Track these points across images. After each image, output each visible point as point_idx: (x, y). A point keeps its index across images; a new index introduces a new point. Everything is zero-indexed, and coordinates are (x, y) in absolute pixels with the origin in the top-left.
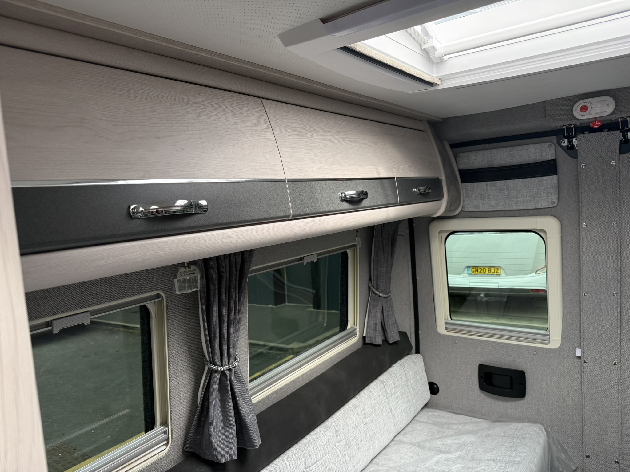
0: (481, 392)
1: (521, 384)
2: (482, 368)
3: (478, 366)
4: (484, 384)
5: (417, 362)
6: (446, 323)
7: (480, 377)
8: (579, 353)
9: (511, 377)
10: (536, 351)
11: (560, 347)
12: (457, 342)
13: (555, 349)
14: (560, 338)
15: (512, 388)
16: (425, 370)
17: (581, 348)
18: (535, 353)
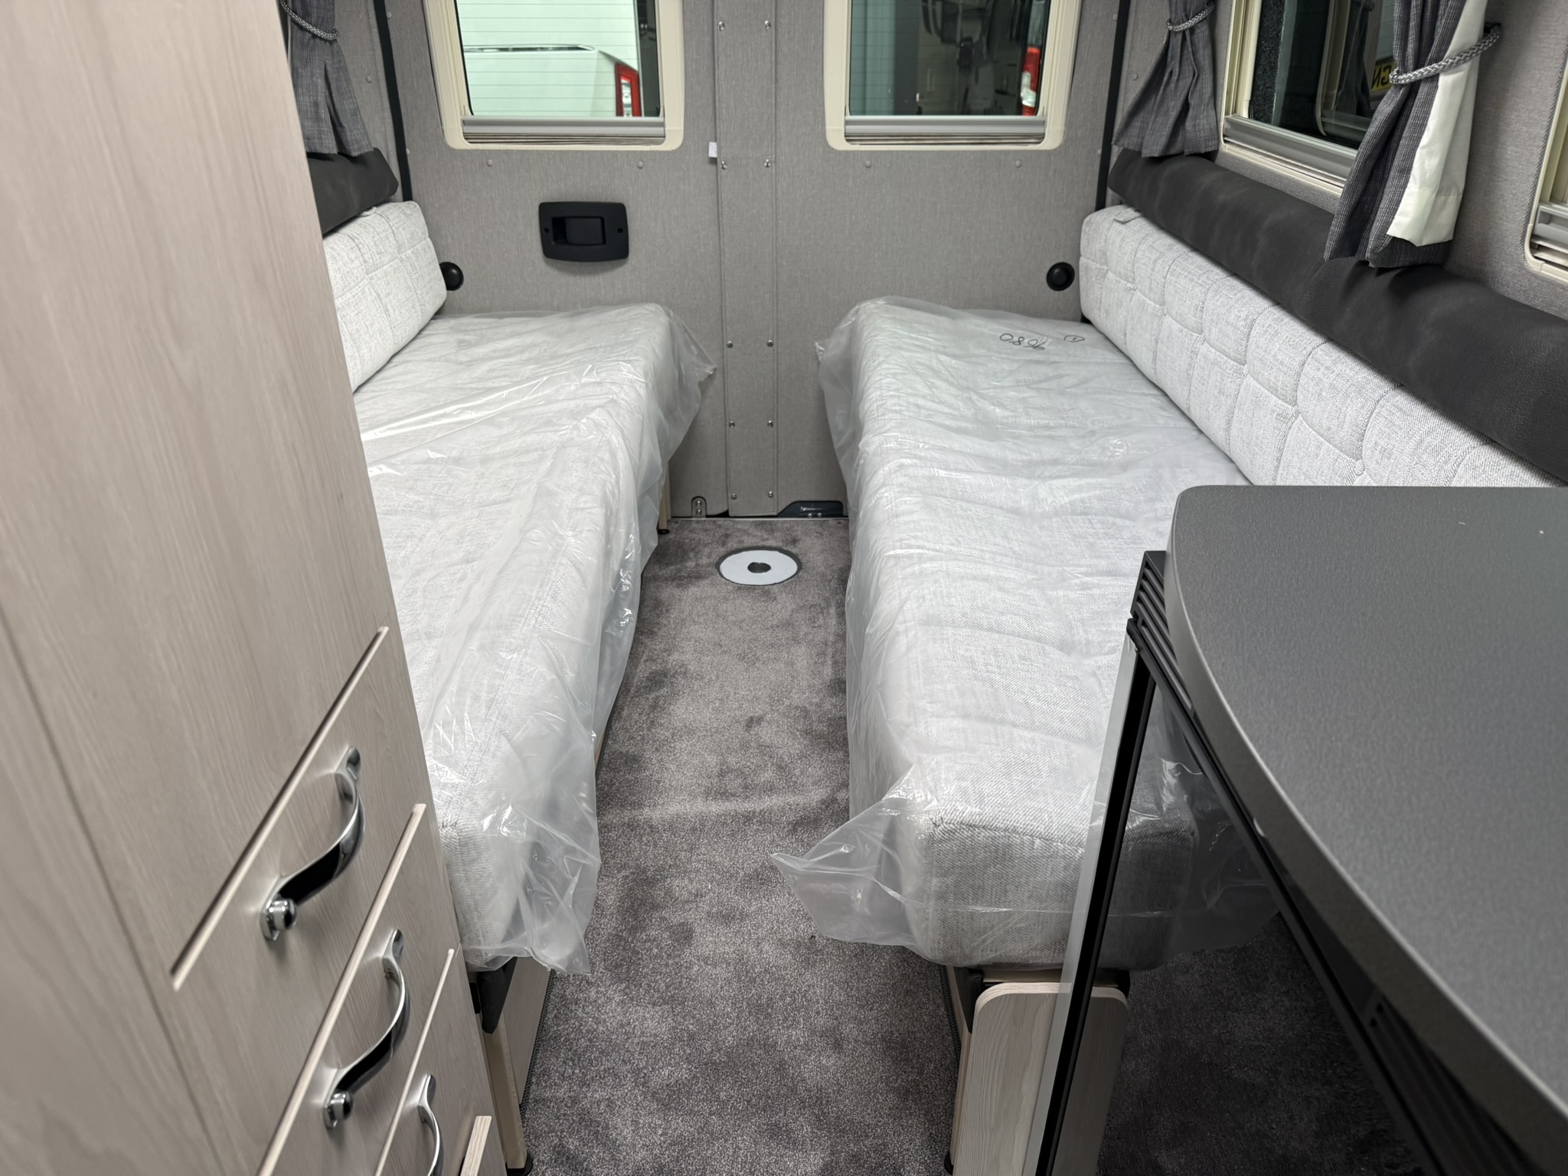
0: (547, 263)
1: (620, 231)
2: (545, 209)
3: (537, 209)
4: (553, 243)
5: (411, 215)
6: (464, 123)
7: (544, 231)
8: (713, 152)
9: (602, 220)
10: (642, 161)
11: (682, 145)
12: (490, 162)
13: (674, 152)
14: (682, 128)
15: (604, 242)
16: (429, 236)
17: (716, 141)
18: (641, 164)
